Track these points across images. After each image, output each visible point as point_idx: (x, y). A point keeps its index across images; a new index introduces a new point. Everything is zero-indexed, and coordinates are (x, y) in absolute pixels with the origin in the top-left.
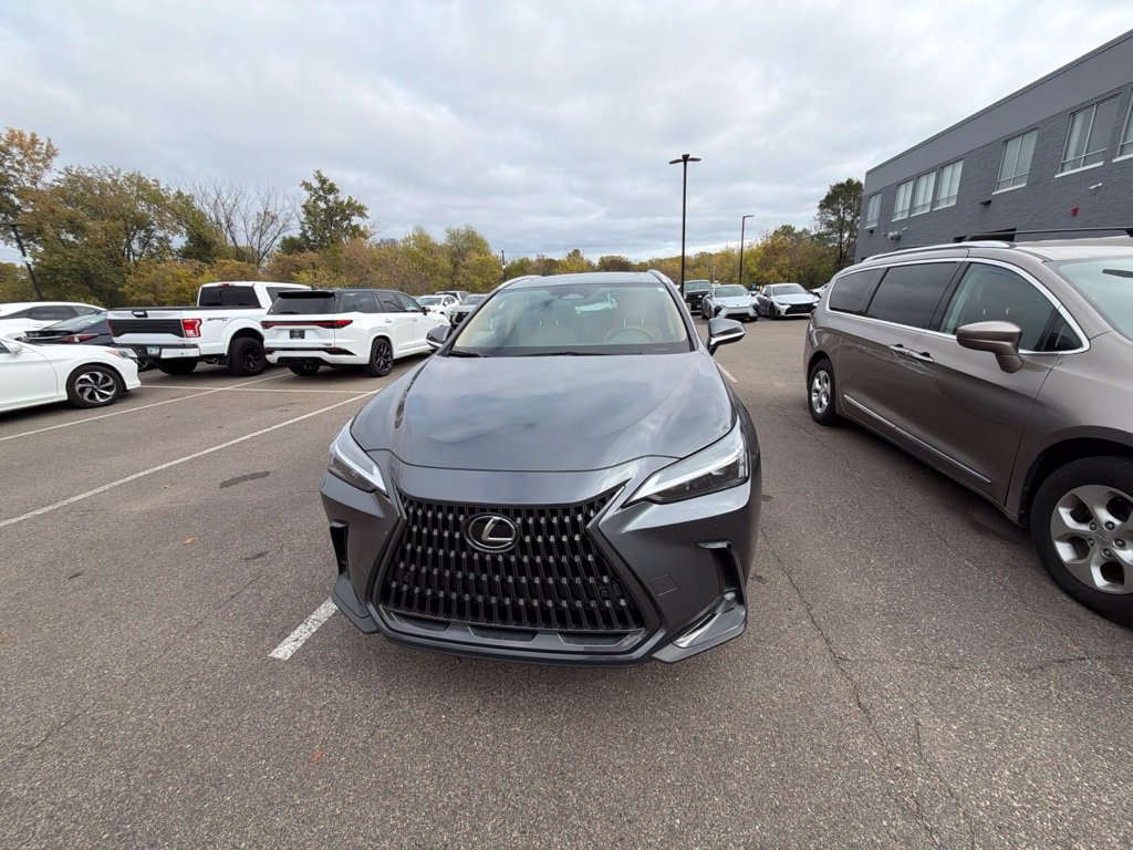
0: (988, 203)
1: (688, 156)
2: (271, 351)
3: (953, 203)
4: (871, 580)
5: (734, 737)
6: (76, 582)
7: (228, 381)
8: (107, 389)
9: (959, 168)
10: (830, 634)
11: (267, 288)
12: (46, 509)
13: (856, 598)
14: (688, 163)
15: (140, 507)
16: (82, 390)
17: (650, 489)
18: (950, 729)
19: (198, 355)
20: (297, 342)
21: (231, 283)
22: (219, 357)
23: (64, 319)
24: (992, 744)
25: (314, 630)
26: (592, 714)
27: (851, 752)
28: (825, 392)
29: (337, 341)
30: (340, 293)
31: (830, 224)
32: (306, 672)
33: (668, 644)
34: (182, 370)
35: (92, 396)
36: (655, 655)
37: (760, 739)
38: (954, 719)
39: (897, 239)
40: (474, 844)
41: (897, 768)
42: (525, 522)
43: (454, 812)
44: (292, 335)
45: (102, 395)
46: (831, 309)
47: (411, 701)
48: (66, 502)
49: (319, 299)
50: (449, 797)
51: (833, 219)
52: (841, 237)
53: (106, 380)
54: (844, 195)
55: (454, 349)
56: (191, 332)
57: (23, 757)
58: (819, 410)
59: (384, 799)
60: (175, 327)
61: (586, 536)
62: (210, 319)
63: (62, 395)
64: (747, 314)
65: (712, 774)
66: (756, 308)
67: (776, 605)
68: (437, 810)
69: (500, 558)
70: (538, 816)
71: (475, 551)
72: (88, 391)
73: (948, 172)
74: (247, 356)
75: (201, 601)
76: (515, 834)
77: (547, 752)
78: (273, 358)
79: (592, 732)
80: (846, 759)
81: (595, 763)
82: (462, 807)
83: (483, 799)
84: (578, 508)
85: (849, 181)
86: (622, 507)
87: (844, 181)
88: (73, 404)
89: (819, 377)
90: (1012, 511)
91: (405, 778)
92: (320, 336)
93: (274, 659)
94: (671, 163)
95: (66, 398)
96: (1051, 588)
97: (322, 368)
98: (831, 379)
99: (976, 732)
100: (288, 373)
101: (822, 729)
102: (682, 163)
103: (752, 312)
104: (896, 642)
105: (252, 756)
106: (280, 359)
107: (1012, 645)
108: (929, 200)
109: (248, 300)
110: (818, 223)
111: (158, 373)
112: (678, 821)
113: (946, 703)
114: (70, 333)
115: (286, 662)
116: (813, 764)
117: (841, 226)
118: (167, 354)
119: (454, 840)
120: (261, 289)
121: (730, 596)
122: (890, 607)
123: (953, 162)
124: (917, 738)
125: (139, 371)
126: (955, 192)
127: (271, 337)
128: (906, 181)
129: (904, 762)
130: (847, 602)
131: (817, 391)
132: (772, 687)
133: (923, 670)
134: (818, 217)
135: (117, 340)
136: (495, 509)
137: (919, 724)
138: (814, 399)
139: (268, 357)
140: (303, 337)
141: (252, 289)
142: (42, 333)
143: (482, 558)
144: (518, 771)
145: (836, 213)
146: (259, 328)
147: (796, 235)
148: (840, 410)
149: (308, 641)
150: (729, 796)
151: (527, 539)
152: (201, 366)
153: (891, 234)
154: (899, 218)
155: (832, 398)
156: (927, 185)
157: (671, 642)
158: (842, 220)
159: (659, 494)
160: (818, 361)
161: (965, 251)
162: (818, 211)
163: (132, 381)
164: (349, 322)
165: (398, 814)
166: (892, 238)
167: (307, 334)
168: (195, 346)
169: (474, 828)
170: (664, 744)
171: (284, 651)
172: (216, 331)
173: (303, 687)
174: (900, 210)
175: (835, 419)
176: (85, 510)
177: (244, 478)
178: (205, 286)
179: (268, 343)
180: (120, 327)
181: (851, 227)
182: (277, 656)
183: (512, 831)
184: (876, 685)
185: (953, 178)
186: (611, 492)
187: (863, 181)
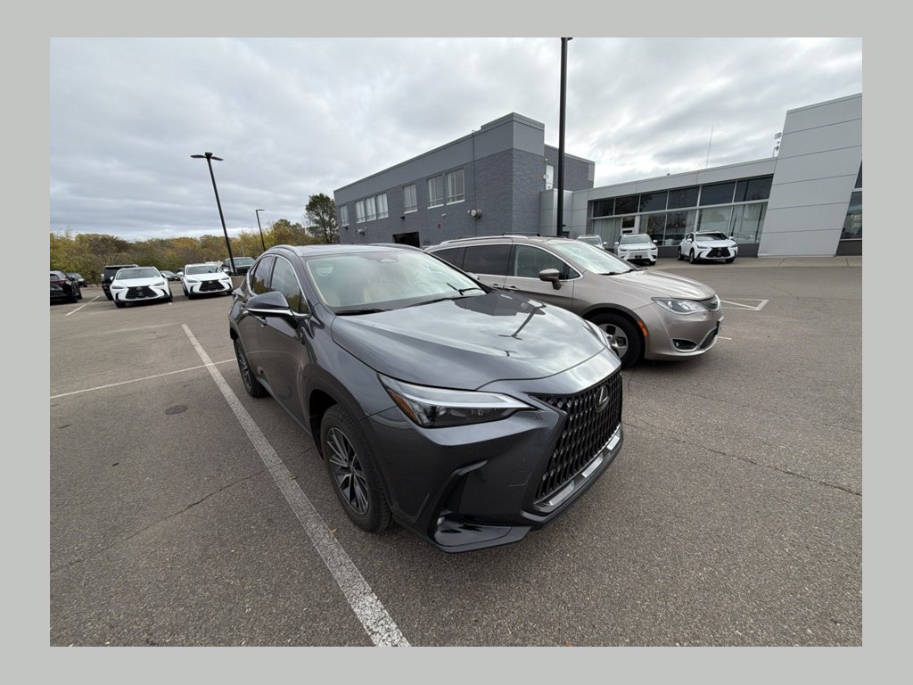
0: (403, 218)
1: (211, 154)
3: (387, 216)
9: (385, 196)
14: (212, 160)
39: (363, 233)
47: (543, 569)
51: (317, 218)
52: (326, 231)
54: (317, 203)
73: (380, 198)
85: (321, 195)
87: (318, 194)
108: (374, 213)
110: (308, 220)
117: (323, 223)
123: (382, 193)
126: (387, 210)
128: (360, 200)
134: (307, 216)
145: (318, 214)
147: (292, 227)
153: (359, 231)
154: (360, 221)
156: (371, 203)
158: (323, 219)
162: (306, 212)
166: (361, 233)
170: (627, 478)
174: (359, 216)
181: (329, 224)
185: (383, 201)
187: (332, 197)
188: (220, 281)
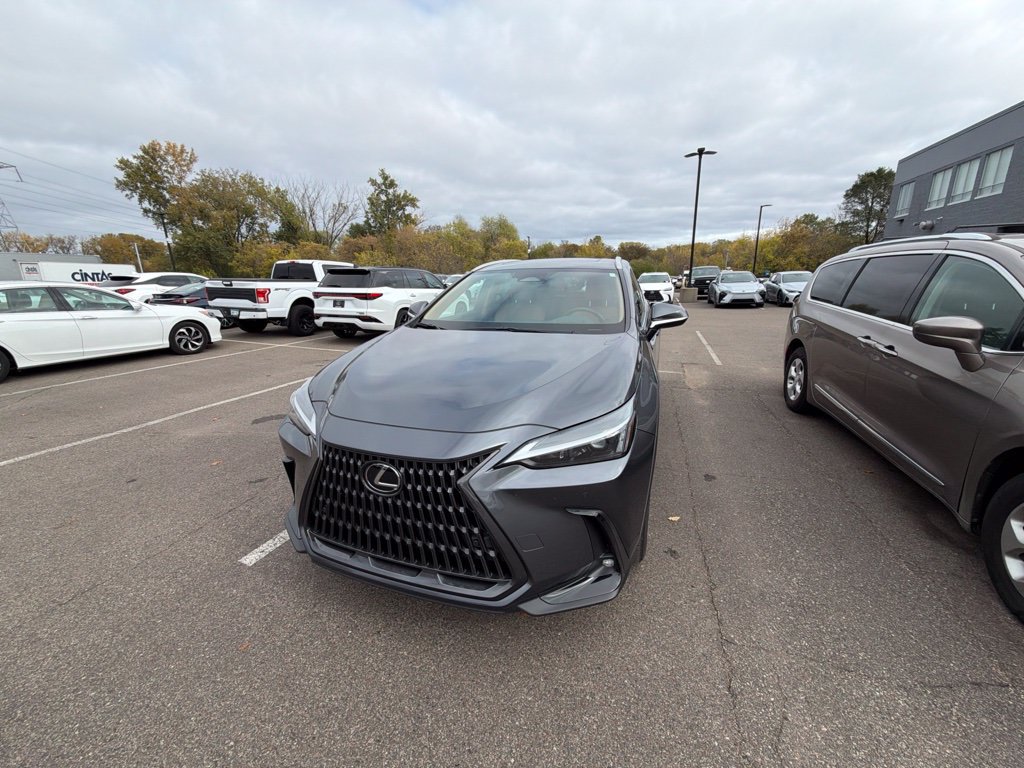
1: (704, 149)
2: (319, 316)
3: (999, 191)
4: (789, 570)
5: (592, 695)
6: (131, 485)
7: (286, 340)
8: (197, 341)
9: (1008, 155)
10: (724, 617)
11: (324, 266)
12: (130, 429)
13: (767, 585)
14: (703, 156)
15: (193, 433)
16: (180, 341)
17: (524, 454)
18: (819, 730)
19: (265, 317)
20: (339, 310)
21: (296, 261)
22: (281, 320)
23: (180, 285)
24: (861, 754)
25: (278, 545)
26: (472, 652)
27: (703, 732)
28: (799, 380)
29: (369, 310)
30: (375, 271)
31: (856, 213)
32: (260, 578)
33: (536, 598)
34: (255, 329)
35: (186, 346)
36: (522, 606)
37: (616, 702)
38: (827, 720)
39: (930, 228)
40: (336, 741)
41: (746, 757)
42: (406, 472)
43: (330, 712)
44: (335, 304)
45: (193, 346)
46: (813, 298)
47: (330, 614)
48: (144, 425)
49: (359, 276)
50: (330, 699)
51: (860, 208)
52: (868, 226)
53: (197, 333)
54: (875, 184)
55: (422, 322)
56: (262, 299)
57: (54, 609)
58: (792, 398)
59: (280, 691)
60: (250, 295)
61: (457, 490)
62: (276, 289)
63: (165, 344)
64: (752, 300)
65: (559, 725)
66: (762, 294)
67: (680, 580)
68: (318, 708)
69: (389, 501)
70: (395, 729)
71: (370, 493)
72: (184, 341)
73: (994, 159)
74: (301, 321)
75: (207, 511)
76: (371, 741)
77: (422, 677)
78: (319, 322)
79: (467, 667)
80: (696, 737)
81: (460, 695)
82: (337, 709)
83: (356, 705)
84: (451, 464)
85: (880, 170)
86: (495, 467)
87: (874, 170)
88: (172, 351)
89: (795, 365)
90: (964, 517)
91: (302, 675)
92: (356, 306)
93: (242, 564)
94: (687, 156)
95: (168, 346)
96: (997, 605)
97: (358, 333)
98: (804, 367)
99: (847, 739)
100: (332, 335)
101: (682, 705)
102: (697, 156)
103: (758, 299)
104: (792, 635)
105: (199, 637)
106: (325, 323)
107: (924, 657)
108: (971, 188)
109: (307, 274)
110: (843, 212)
111: (238, 330)
112: (513, 761)
113: (824, 703)
114: (181, 296)
115: (249, 568)
116: (660, 735)
117: (869, 215)
118: (244, 316)
119: (322, 735)
120: (318, 267)
121: (608, 562)
122: (799, 598)
123: (1002, 149)
124: (779, 732)
125: (222, 328)
126: (1002, 179)
127: (320, 305)
128: (944, 170)
129: (756, 753)
130: (755, 588)
131: (793, 378)
132: (647, 657)
133: (811, 667)
134: (843, 206)
135: (211, 303)
136: (384, 458)
137: (786, 719)
138: (789, 386)
139: (316, 321)
140: (342, 306)
141: (311, 266)
142: (164, 296)
143: (375, 499)
144: (392, 688)
145: (863, 202)
146: (312, 297)
147: (819, 224)
148: (811, 398)
149: (270, 553)
150: (568, 748)
151: (409, 487)
152: (270, 326)
153: (924, 223)
154: (934, 207)
155: (804, 388)
156: (968, 176)
157: (539, 596)
158: (870, 209)
159: (532, 459)
160: (794, 349)
161: (945, 242)
162: (843, 200)
163: (216, 336)
164: (381, 295)
165: (287, 704)
167: (346, 303)
168: (264, 310)
169: (341, 729)
170: (525, 690)
171: (250, 559)
172: (280, 299)
173: (254, 589)
174: (935, 198)
175: (806, 408)
176: (154, 432)
177: (271, 418)
178: (279, 262)
179: (317, 310)
180: (214, 293)
181: (880, 216)
182: (244, 562)
183: (369, 737)
184: (754, 673)
185: (999, 168)
186: (486, 454)
187: (895, 170)
188: (661, 292)
